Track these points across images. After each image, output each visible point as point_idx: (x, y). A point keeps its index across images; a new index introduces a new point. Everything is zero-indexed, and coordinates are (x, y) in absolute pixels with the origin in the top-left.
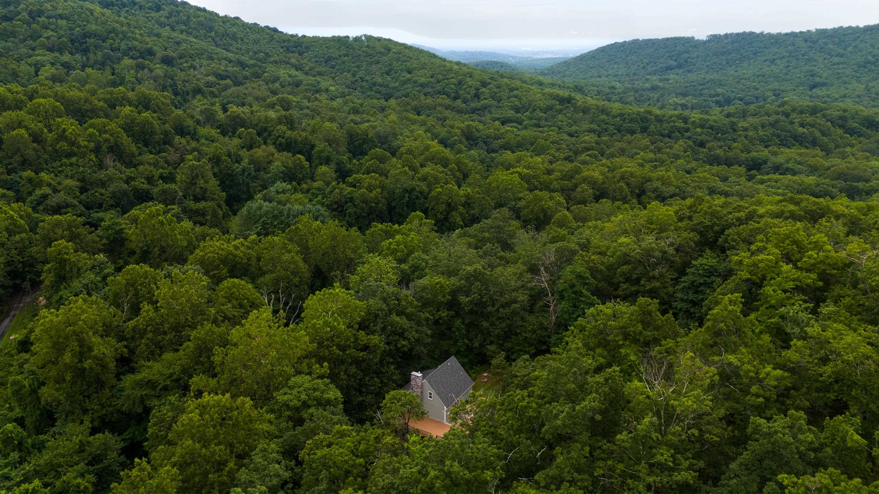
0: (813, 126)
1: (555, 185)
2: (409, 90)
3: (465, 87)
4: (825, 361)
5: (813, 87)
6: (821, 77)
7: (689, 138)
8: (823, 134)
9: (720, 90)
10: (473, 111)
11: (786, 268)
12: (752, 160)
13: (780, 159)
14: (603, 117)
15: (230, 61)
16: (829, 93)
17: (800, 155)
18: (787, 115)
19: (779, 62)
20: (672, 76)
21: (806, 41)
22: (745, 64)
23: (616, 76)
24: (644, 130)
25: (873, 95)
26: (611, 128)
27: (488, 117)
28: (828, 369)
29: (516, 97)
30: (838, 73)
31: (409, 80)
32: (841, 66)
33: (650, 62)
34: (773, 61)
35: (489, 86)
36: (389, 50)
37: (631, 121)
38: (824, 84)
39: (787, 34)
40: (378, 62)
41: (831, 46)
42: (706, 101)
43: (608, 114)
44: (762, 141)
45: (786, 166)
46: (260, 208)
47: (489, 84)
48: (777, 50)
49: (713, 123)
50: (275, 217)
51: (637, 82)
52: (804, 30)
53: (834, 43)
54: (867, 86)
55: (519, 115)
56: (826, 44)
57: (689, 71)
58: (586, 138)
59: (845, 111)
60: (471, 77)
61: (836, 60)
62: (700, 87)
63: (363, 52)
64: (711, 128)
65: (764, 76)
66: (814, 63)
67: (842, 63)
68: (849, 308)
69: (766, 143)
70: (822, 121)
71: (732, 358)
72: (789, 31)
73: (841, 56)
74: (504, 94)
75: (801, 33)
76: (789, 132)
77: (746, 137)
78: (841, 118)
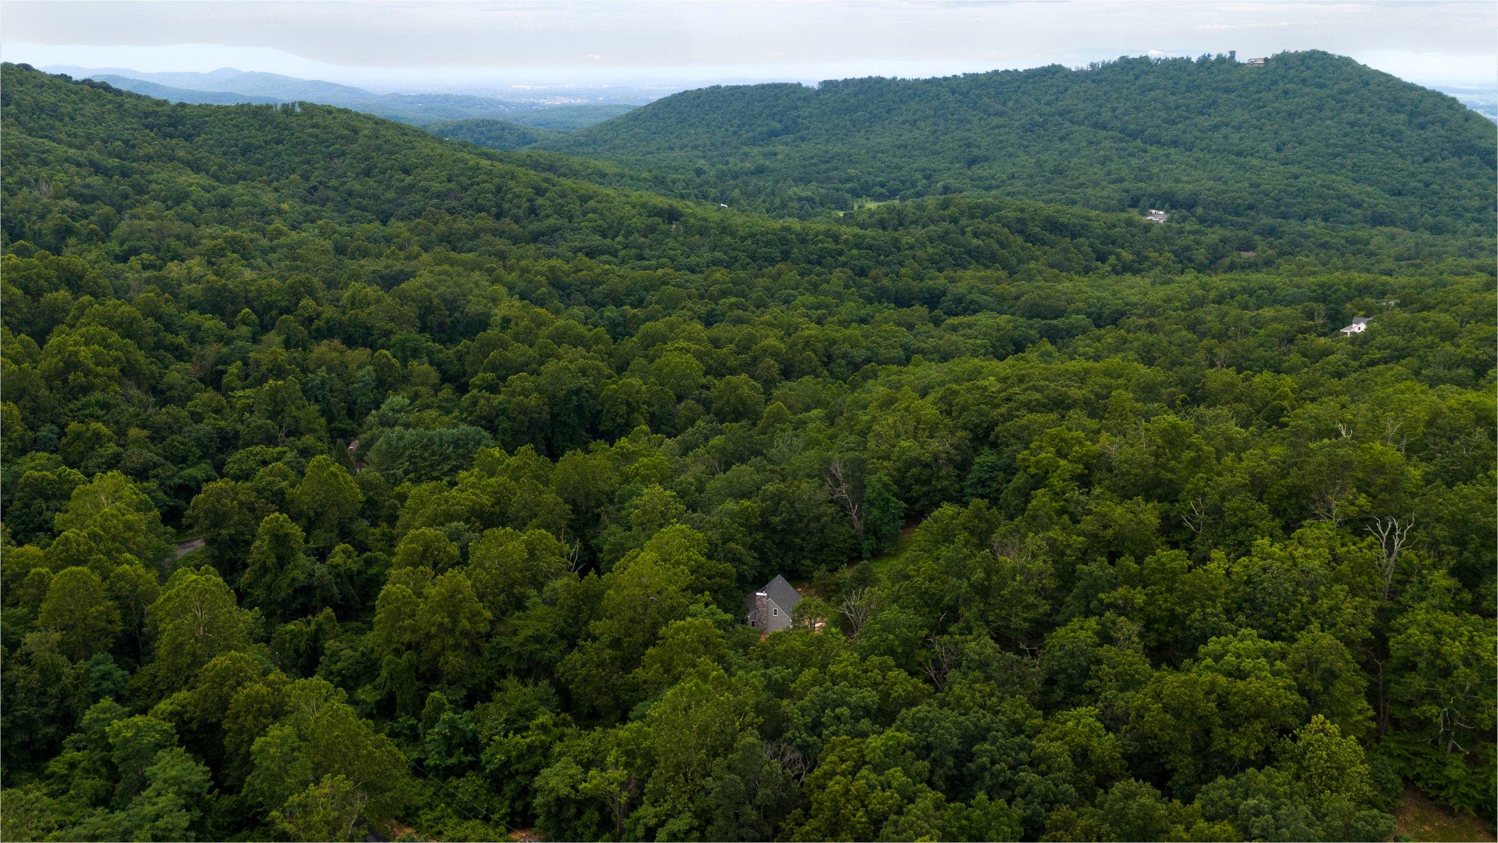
0: (988, 235)
1: (732, 362)
2: (418, 206)
3: (510, 196)
4: (1105, 527)
5: (972, 162)
6: (979, 147)
7: (844, 265)
8: (1003, 247)
9: (852, 172)
10: (535, 238)
11: (1062, 462)
12: (928, 291)
13: (960, 288)
14: (728, 239)
15: (78, 165)
16: (993, 171)
17: (981, 279)
18: (954, 220)
19: (922, 124)
20: (780, 148)
21: (954, 92)
22: (878, 128)
23: (695, 147)
24: (786, 256)
25: (1048, 174)
26: (743, 256)
27: (563, 248)
28: (1110, 532)
29: (594, 211)
30: (1001, 142)
31: (412, 186)
32: (1002, 130)
33: (744, 124)
34: (914, 123)
35: (548, 194)
36: (355, 131)
37: (768, 244)
38: (986, 159)
39: (926, 81)
40: (343, 154)
41: (986, 100)
42: (838, 190)
43: (733, 235)
44: (933, 262)
45: (969, 297)
46: (401, 438)
47: (546, 190)
48: (916, 106)
49: (872, 242)
50: (425, 448)
51: (731, 160)
52: (949, 75)
53: (988, 96)
54: (1038, 161)
55: (608, 241)
56: (979, 96)
57: (803, 139)
58: (718, 275)
59: (1022, 210)
60: (512, 179)
61: (996, 121)
62: (823, 167)
63: (310, 135)
64: (870, 247)
65: (906, 147)
66: (968, 126)
67: (1003, 126)
68: (1108, 488)
69: (937, 264)
70: (997, 227)
71: (1051, 534)
72: (928, 76)
73: (1001, 114)
74: (575, 207)
75: (945, 79)
76: (963, 246)
77: (914, 257)
78: (1019, 221)
